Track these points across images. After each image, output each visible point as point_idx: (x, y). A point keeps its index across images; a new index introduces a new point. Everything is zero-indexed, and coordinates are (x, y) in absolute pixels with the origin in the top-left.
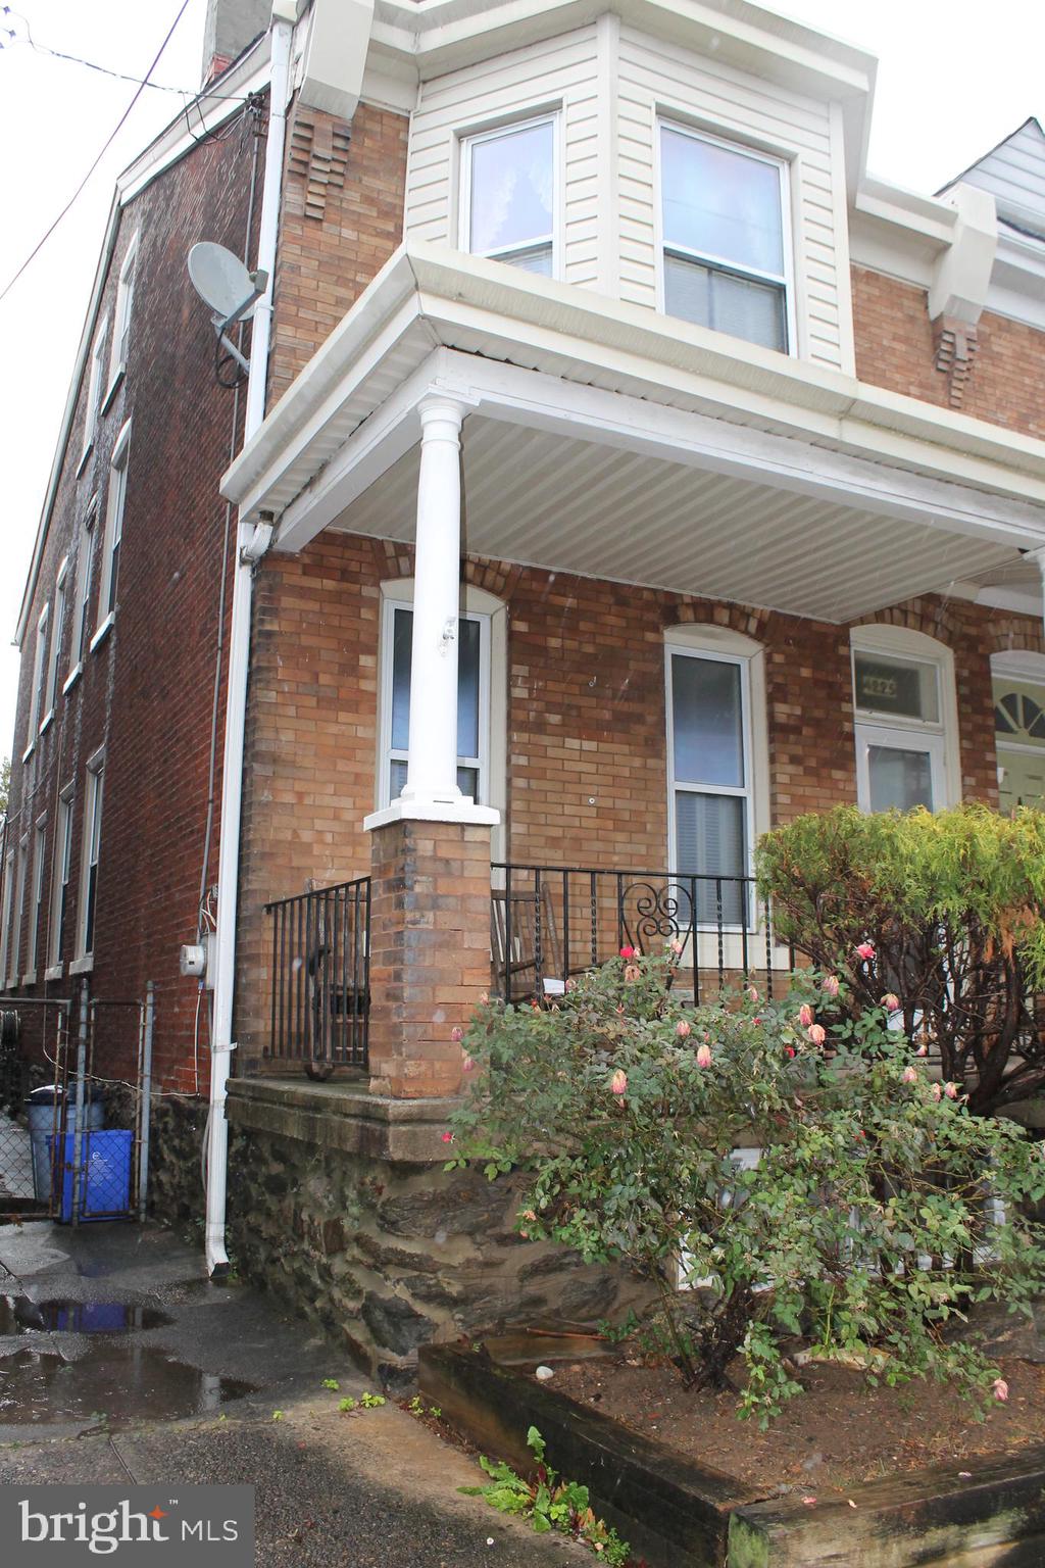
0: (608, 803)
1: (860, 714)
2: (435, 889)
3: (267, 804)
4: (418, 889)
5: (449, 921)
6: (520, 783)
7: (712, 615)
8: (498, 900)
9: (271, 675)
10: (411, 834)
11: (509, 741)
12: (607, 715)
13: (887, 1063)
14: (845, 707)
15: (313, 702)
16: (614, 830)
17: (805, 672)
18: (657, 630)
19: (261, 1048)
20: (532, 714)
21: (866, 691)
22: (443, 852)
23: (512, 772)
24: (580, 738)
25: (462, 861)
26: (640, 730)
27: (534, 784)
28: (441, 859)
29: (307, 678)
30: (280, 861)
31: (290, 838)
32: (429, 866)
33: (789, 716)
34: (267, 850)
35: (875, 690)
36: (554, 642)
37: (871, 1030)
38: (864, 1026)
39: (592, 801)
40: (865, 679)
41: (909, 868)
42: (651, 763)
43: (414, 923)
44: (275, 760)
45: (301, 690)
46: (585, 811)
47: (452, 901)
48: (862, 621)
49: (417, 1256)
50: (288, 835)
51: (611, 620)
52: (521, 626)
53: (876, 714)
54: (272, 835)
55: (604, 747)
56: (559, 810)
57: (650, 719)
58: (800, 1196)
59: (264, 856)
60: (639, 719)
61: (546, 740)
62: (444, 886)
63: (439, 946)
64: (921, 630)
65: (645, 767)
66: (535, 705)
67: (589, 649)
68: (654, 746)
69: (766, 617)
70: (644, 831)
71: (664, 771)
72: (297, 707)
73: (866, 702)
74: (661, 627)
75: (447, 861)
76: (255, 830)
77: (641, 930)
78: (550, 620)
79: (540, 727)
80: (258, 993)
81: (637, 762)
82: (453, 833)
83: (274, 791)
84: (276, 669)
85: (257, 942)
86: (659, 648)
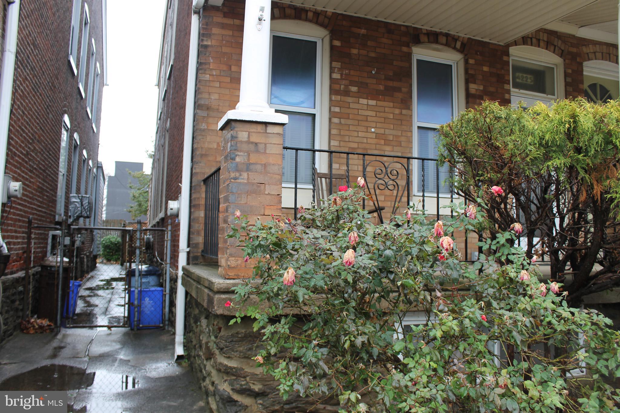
0: (382, 131)
1: (512, 90)
2: (249, 160)
3: (204, 130)
4: (238, 159)
5: (256, 178)
6: (336, 120)
7: (437, 38)
8: (321, 178)
9: (207, 66)
10: (234, 128)
11: (331, 100)
12: (381, 88)
14: (506, 87)
15: (228, 80)
16: (385, 144)
17: (485, 69)
18: (408, 46)
20: (342, 86)
21: (518, 80)
22: (255, 138)
23: (332, 115)
24: (367, 99)
25: (265, 144)
26: (399, 95)
27: (343, 121)
28: (252, 143)
29: (225, 68)
30: (211, 158)
31: (215, 147)
32: (245, 147)
33: (476, 90)
34: (204, 153)
35: (522, 80)
36: (355, 51)
37: (503, 245)
38: (498, 242)
39: (373, 130)
40: (517, 74)
42: (404, 112)
43: (235, 179)
44: (208, 108)
45: (222, 74)
46: (369, 135)
47: (259, 167)
48: (515, 43)
51: (384, 40)
52: (337, 43)
53: (522, 91)
54: (206, 145)
55: (380, 103)
56: (355, 134)
57: (404, 90)
59: (202, 155)
60: (399, 90)
61: (349, 99)
62: (254, 158)
64: (547, 49)
65: (401, 114)
66: (344, 82)
67: (373, 55)
68: (406, 103)
69: (465, 41)
70: (401, 146)
71: (411, 116)
72: (220, 82)
73: (516, 86)
74: (411, 44)
75: (256, 144)
76: (198, 143)
77: (376, 187)
78: (352, 40)
79: (347, 93)
81: (397, 111)
82: (260, 128)
83: (208, 124)
84: (209, 63)
85: (199, 198)
86: (408, 56)
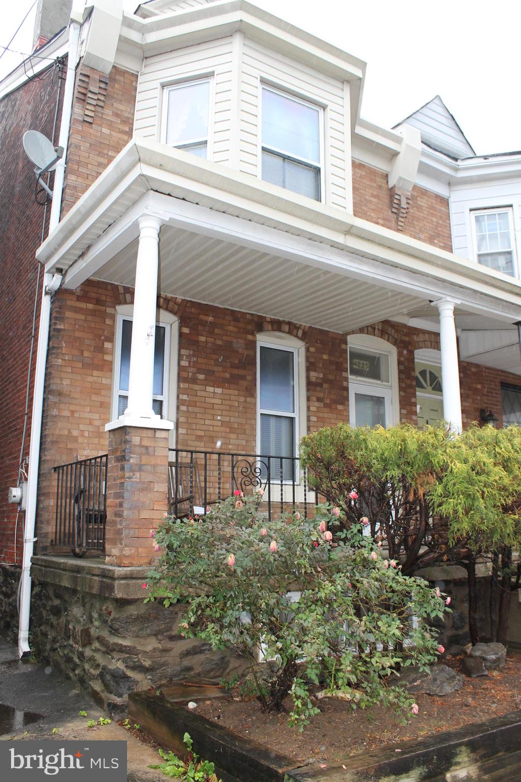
0: (227, 419)
1: (350, 377)
2: (141, 461)
3: (55, 416)
4: (132, 461)
5: (147, 477)
6: (183, 408)
7: (280, 327)
8: (171, 467)
9: (59, 351)
10: (129, 433)
11: (179, 387)
12: (227, 375)
13: (363, 550)
14: (344, 374)
15: (80, 365)
16: (230, 433)
17: (325, 357)
18: (253, 334)
19: (49, 540)
20: (190, 374)
21: (354, 366)
22: (145, 443)
23: (180, 403)
24: (213, 386)
25: (154, 447)
26: (244, 383)
27: (190, 409)
28: (143, 446)
29: (77, 353)
30: (61, 445)
31: (67, 434)
32: (138, 450)
33: (317, 378)
34: (55, 440)
35: (359, 366)
36: (202, 339)
37: (355, 534)
38: (352, 532)
39: (219, 418)
40: (354, 361)
41: (374, 454)
42: (249, 399)
43: (130, 478)
44: (60, 394)
45: (74, 359)
46: (216, 423)
47: (149, 468)
48: (353, 332)
49: (128, 646)
50: (66, 432)
51: (231, 328)
52: (186, 330)
53: (359, 378)
54: (57, 432)
55: (226, 391)
56: (202, 422)
57: (249, 378)
58: (319, 615)
59: (53, 442)
60: (243, 378)
61: (197, 387)
62: (145, 460)
63: (142, 490)
64: (381, 337)
65: (245, 401)
66: (192, 370)
67: (219, 342)
68: (250, 391)
69: (307, 329)
70: (245, 434)
71: (255, 404)
72: (72, 367)
73: (354, 372)
74: (255, 332)
75: (147, 448)
76: (49, 429)
77: (243, 483)
78: (200, 328)
79: (194, 381)
80: (48, 512)
81: (242, 399)
82: (150, 433)
83: (60, 410)
84: (62, 348)
86: (254, 343)
